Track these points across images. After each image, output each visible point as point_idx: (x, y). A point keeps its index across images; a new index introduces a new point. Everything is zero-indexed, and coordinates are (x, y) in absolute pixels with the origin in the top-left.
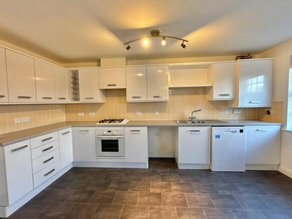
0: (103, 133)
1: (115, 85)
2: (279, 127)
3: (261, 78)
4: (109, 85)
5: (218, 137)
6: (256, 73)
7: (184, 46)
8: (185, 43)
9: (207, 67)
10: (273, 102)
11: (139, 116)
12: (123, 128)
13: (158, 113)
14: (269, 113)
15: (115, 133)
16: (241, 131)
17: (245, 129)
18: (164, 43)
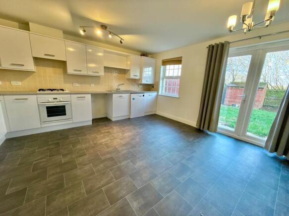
0: (49, 100)
1: (53, 56)
2: (156, 94)
3: (150, 69)
4: (46, 55)
5: (134, 99)
6: (148, 65)
7: (121, 43)
8: (122, 41)
9: (127, 56)
10: (155, 82)
11: (77, 87)
12: (69, 95)
13: (93, 85)
14: (153, 87)
15: (61, 99)
16: (143, 96)
17: (145, 94)
18: (110, 36)
